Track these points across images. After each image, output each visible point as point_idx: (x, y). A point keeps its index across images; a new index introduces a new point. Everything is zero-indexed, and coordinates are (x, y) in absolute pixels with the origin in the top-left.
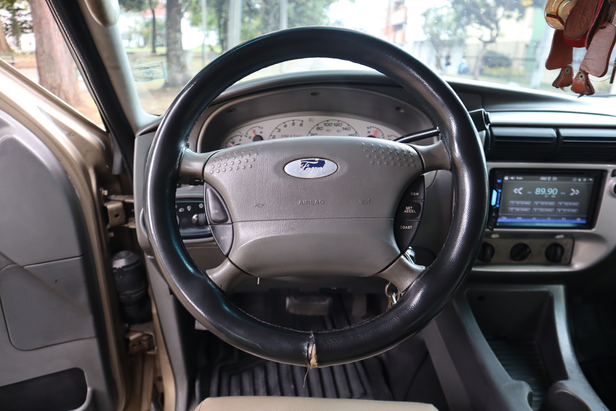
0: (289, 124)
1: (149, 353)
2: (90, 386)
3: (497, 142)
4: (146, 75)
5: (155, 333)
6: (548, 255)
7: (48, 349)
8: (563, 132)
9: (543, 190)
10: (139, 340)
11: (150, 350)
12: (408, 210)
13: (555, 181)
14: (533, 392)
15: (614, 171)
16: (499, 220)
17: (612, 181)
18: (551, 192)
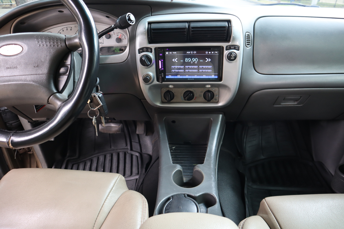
0: (65, 29)
1: (29, 153)
3: (153, 32)
6: (205, 97)
8: (192, 25)
9: (189, 59)
11: (29, 151)
12: (62, 70)
13: (195, 54)
14: (181, 170)
15: (227, 47)
16: (167, 77)
17: (226, 53)
18: (194, 60)
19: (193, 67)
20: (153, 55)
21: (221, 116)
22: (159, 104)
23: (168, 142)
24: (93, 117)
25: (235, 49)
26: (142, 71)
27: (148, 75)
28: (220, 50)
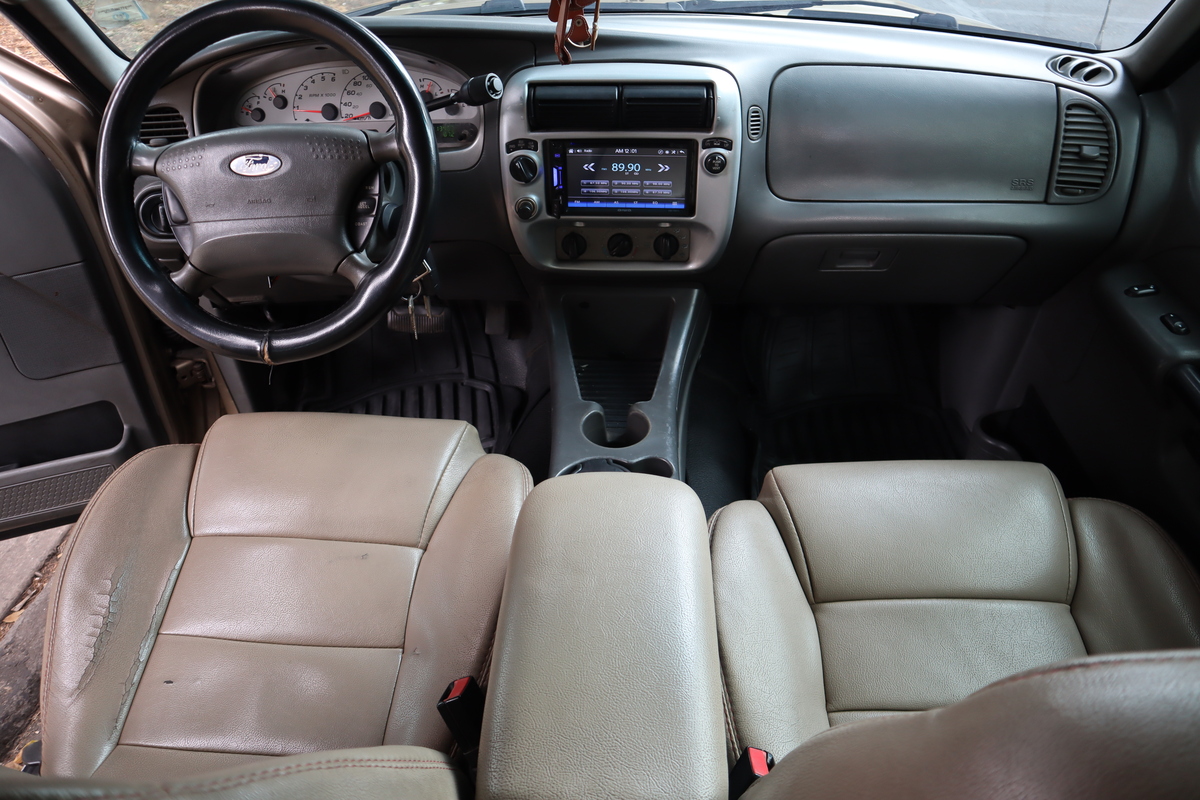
0: (318, 78)
1: (205, 386)
2: (126, 423)
3: (541, 107)
4: (119, 18)
5: (208, 360)
6: (657, 249)
7: (65, 377)
8: (628, 92)
9: (622, 166)
10: (189, 370)
11: (206, 382)
12: (362, 205)
13: (635, 154)
14: (602, 413)
15: (704, 141)
16: (570, 205)
17: (703, 153)
18: (633, 167)
19: (629, 183)
20: (539, 157)
21: (696, 291)
22: (551, 265)
23: (572, 352)
24: (408, 297)
25: (721, 146)
26: (514, 192)
27: (527, 202)
28: (691, 147)
